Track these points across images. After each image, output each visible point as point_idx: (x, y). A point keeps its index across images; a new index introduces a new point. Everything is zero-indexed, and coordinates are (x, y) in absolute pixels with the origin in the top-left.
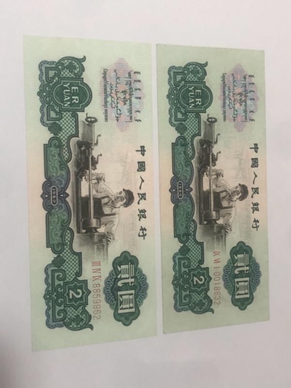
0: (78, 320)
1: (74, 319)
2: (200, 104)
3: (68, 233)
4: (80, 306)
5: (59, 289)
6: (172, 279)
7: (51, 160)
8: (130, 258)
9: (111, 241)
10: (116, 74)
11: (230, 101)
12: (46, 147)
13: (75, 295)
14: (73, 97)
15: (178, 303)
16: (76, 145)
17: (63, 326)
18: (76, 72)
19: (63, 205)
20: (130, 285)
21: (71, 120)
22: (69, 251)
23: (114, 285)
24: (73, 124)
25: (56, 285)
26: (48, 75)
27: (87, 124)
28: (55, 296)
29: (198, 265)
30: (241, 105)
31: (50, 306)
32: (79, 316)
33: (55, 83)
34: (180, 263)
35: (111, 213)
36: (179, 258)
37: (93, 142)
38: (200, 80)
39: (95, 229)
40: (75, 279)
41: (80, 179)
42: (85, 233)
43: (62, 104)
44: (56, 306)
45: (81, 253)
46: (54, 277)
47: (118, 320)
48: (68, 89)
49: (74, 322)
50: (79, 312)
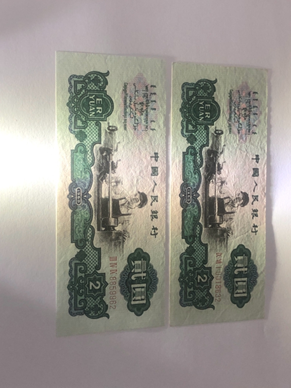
0: (96, 309)
1: (93, 308)
2: (209, 117)
3: (90, 231)
4: (98, 296)
5: (81, 280)
6: (179, 277)
7: (77, 164)
8: (143, 255)
9: (126, 238)
10: (135, 87)
11: (236, 115)
12: (73, 152)
13: (94, 286)
14: (97, 108)
15: (183, 298)
16: (99, 152)
17: (83, 315)
18: (100, 85)
19: (85, 204)
20: (142, 279)
21: (95, 128)
22: (90, 246)
23: (128, 278)
24: (97, 132)
25: (78, 277)
26: (77, 87)
27: (109, 133)
28: (78, 286)
29: (202, 265)
30: (245, 119)
31: (72, 296)
32: (97, 306)
33: (83, 95)
34: (186, 262)
35: (127, 213)
36: (185, 258)
37: (113, 149)
38: (209, 95)
39: (113, 227)
40: (95, 273)
41: (101, 181)
42: (104, 230)
43: (88, 114)
44: (78, 296)
45: (100, 248)
46: (77, 270)
47: (131, 311)
48: (93, 101)
49: (93, 311)
50: (97, 302)
